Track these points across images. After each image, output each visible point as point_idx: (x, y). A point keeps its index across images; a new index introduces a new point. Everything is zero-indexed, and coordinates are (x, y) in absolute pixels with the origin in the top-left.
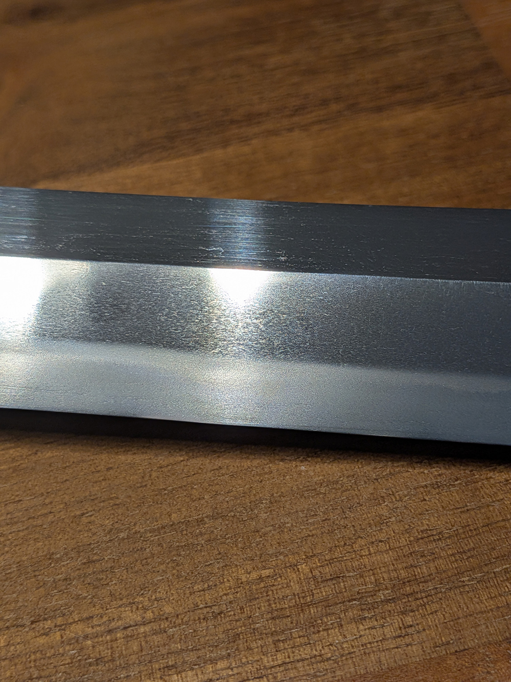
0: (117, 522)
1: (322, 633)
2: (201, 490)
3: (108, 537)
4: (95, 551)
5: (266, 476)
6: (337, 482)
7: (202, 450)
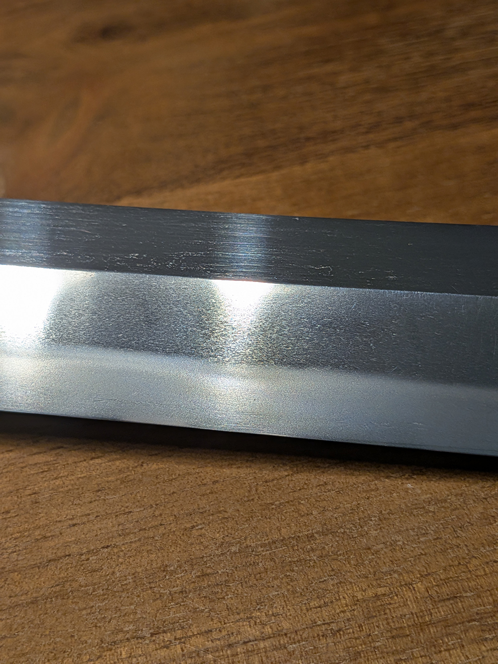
0: (227, 536)
1: (443, 653)
2: (309, 506)
3: (220, 550)
4: (208, 564)
5: (373, 493)
6: (445, 501)
7: (306, 465)
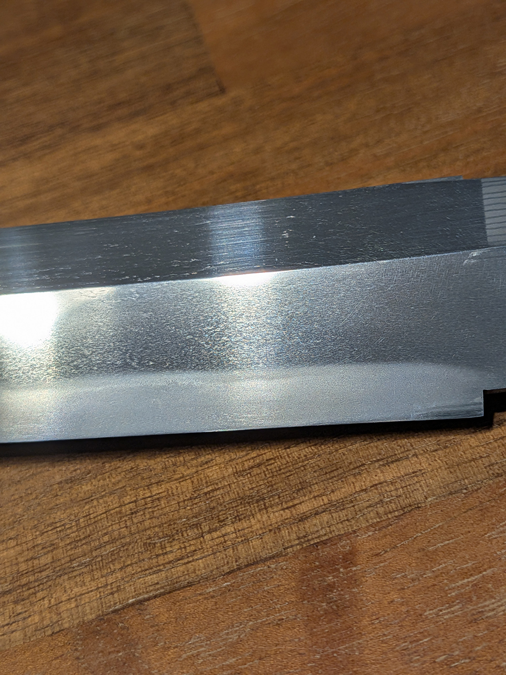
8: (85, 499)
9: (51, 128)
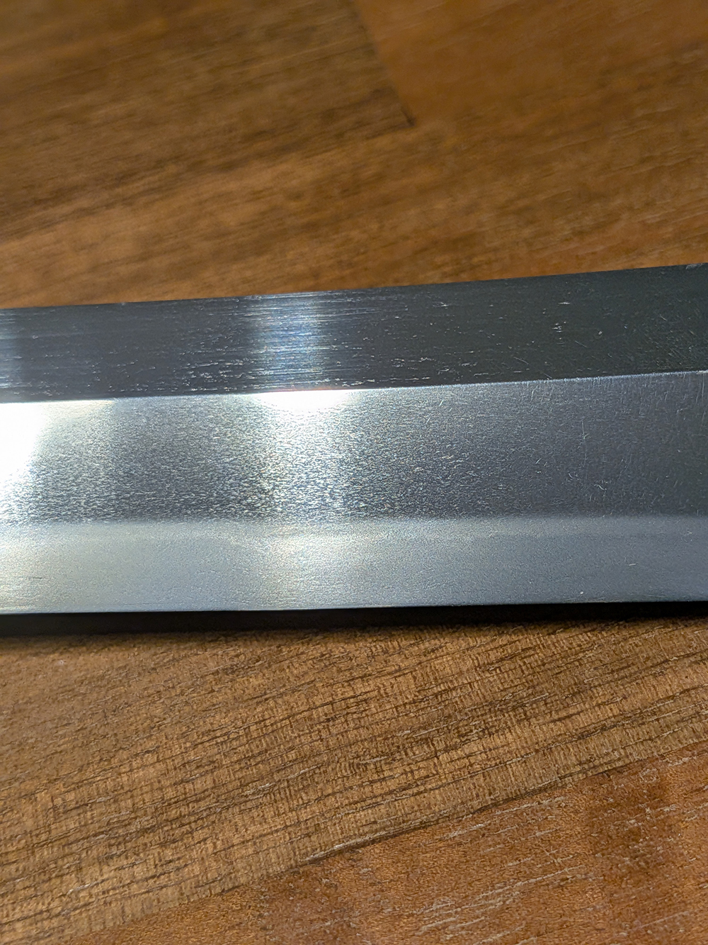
6: (102, 677)
8: (255, 698)
9: (160, 164)
